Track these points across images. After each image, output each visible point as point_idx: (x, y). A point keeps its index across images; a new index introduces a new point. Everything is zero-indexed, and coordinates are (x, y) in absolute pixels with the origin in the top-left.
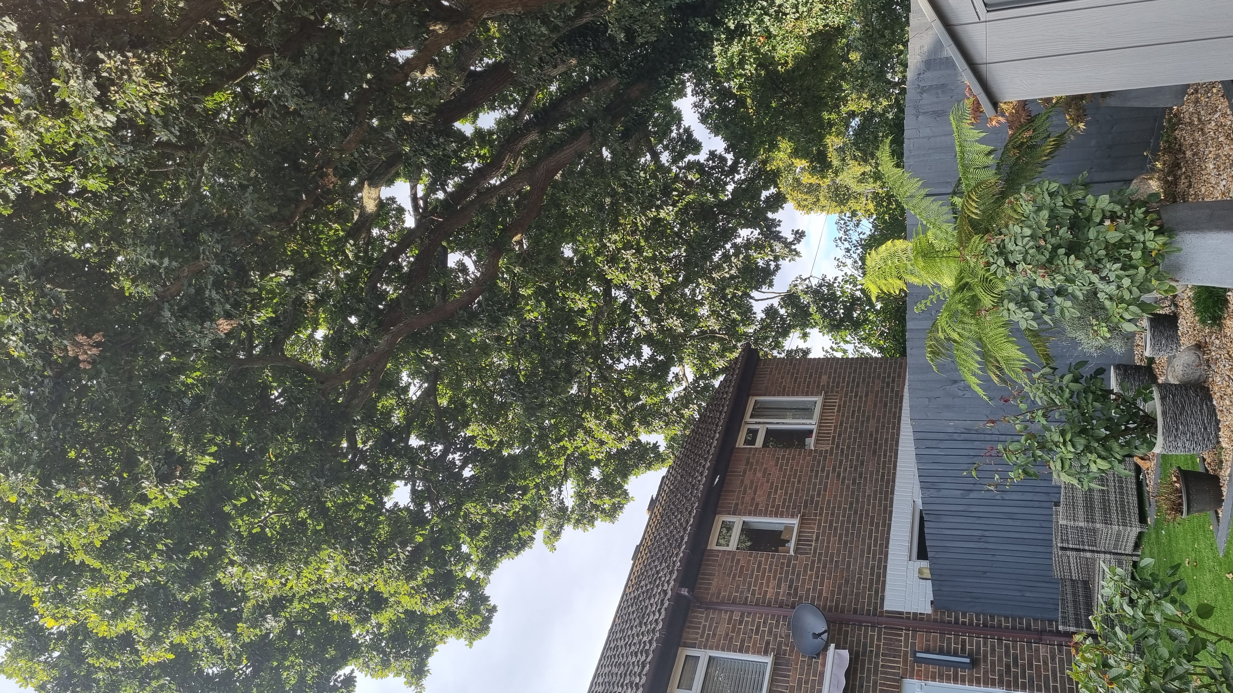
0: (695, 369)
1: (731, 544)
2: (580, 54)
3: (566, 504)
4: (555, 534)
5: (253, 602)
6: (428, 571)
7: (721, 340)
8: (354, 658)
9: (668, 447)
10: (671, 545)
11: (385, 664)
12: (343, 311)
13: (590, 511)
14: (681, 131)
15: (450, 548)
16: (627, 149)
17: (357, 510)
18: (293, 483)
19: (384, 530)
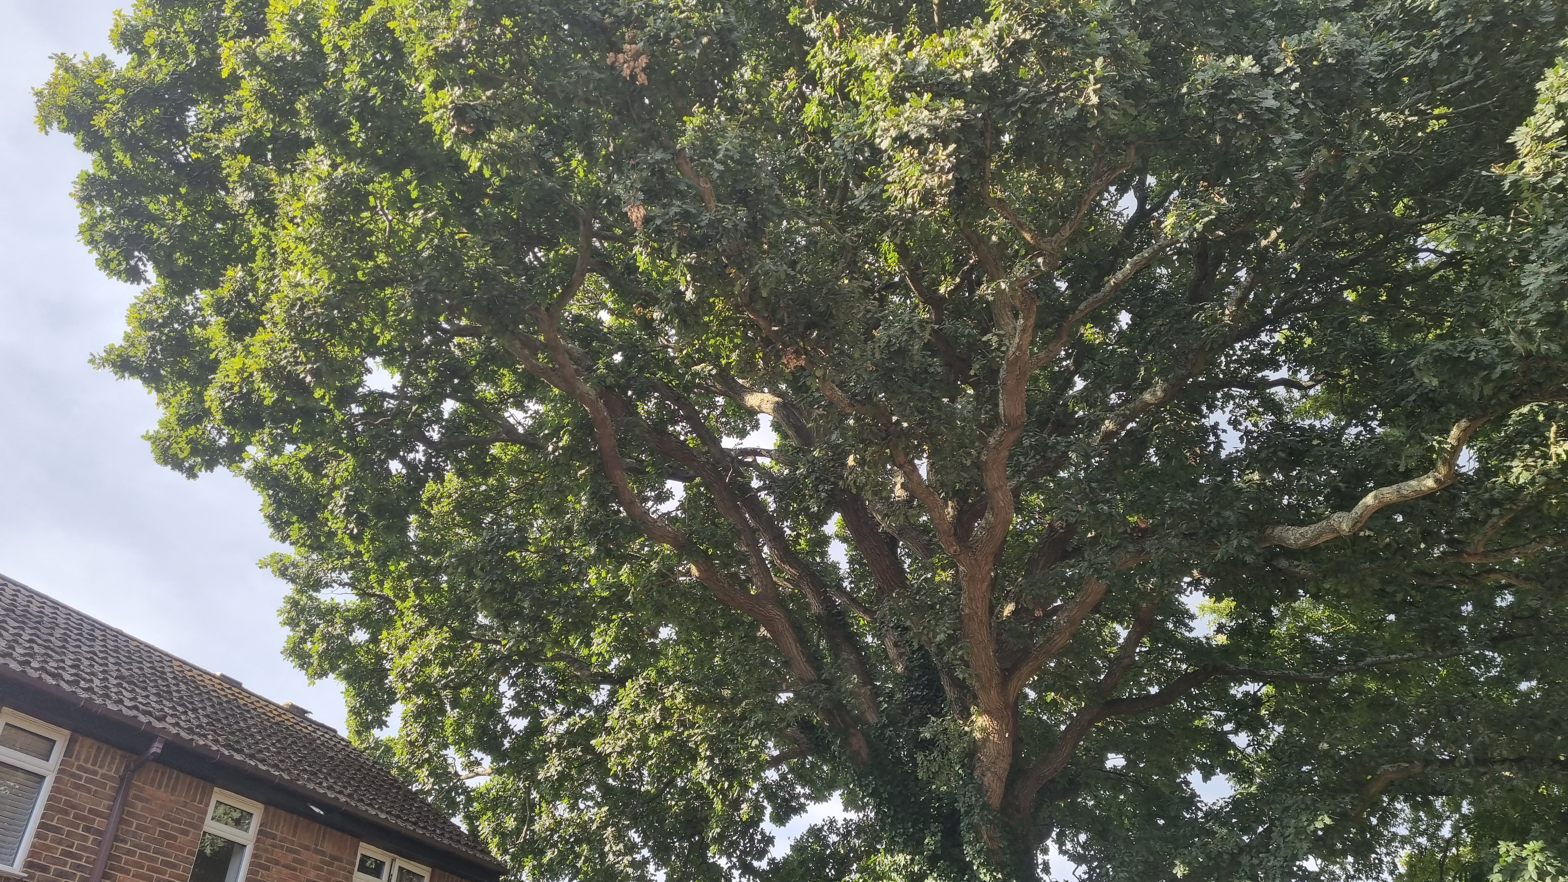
0: (483, 790)
1: (215, 824)
2: (908, 679)
3: (324, 591)
4: (284, 570)
5: (276, 180)
6: (269, 397)
7: (518, 831)
8: (167, 286)
9: (378, 744)
10: (232, 734)
11: (148, 324)
12: (631, 348)
13: (307, 622)
14: (802, 800)
15: (295, 430)
16: (788, 725)
17: (374, 323)
18: (425, 254)
19: (340, 351)
